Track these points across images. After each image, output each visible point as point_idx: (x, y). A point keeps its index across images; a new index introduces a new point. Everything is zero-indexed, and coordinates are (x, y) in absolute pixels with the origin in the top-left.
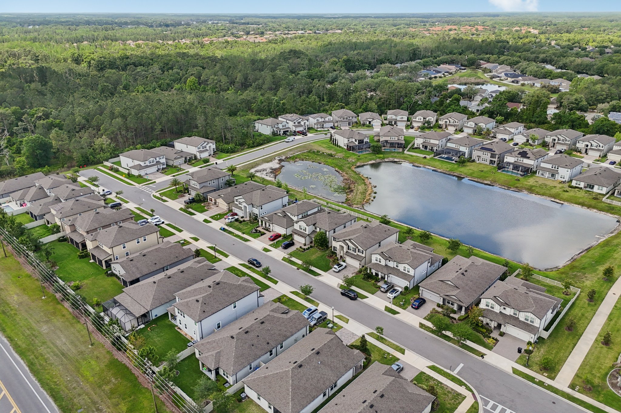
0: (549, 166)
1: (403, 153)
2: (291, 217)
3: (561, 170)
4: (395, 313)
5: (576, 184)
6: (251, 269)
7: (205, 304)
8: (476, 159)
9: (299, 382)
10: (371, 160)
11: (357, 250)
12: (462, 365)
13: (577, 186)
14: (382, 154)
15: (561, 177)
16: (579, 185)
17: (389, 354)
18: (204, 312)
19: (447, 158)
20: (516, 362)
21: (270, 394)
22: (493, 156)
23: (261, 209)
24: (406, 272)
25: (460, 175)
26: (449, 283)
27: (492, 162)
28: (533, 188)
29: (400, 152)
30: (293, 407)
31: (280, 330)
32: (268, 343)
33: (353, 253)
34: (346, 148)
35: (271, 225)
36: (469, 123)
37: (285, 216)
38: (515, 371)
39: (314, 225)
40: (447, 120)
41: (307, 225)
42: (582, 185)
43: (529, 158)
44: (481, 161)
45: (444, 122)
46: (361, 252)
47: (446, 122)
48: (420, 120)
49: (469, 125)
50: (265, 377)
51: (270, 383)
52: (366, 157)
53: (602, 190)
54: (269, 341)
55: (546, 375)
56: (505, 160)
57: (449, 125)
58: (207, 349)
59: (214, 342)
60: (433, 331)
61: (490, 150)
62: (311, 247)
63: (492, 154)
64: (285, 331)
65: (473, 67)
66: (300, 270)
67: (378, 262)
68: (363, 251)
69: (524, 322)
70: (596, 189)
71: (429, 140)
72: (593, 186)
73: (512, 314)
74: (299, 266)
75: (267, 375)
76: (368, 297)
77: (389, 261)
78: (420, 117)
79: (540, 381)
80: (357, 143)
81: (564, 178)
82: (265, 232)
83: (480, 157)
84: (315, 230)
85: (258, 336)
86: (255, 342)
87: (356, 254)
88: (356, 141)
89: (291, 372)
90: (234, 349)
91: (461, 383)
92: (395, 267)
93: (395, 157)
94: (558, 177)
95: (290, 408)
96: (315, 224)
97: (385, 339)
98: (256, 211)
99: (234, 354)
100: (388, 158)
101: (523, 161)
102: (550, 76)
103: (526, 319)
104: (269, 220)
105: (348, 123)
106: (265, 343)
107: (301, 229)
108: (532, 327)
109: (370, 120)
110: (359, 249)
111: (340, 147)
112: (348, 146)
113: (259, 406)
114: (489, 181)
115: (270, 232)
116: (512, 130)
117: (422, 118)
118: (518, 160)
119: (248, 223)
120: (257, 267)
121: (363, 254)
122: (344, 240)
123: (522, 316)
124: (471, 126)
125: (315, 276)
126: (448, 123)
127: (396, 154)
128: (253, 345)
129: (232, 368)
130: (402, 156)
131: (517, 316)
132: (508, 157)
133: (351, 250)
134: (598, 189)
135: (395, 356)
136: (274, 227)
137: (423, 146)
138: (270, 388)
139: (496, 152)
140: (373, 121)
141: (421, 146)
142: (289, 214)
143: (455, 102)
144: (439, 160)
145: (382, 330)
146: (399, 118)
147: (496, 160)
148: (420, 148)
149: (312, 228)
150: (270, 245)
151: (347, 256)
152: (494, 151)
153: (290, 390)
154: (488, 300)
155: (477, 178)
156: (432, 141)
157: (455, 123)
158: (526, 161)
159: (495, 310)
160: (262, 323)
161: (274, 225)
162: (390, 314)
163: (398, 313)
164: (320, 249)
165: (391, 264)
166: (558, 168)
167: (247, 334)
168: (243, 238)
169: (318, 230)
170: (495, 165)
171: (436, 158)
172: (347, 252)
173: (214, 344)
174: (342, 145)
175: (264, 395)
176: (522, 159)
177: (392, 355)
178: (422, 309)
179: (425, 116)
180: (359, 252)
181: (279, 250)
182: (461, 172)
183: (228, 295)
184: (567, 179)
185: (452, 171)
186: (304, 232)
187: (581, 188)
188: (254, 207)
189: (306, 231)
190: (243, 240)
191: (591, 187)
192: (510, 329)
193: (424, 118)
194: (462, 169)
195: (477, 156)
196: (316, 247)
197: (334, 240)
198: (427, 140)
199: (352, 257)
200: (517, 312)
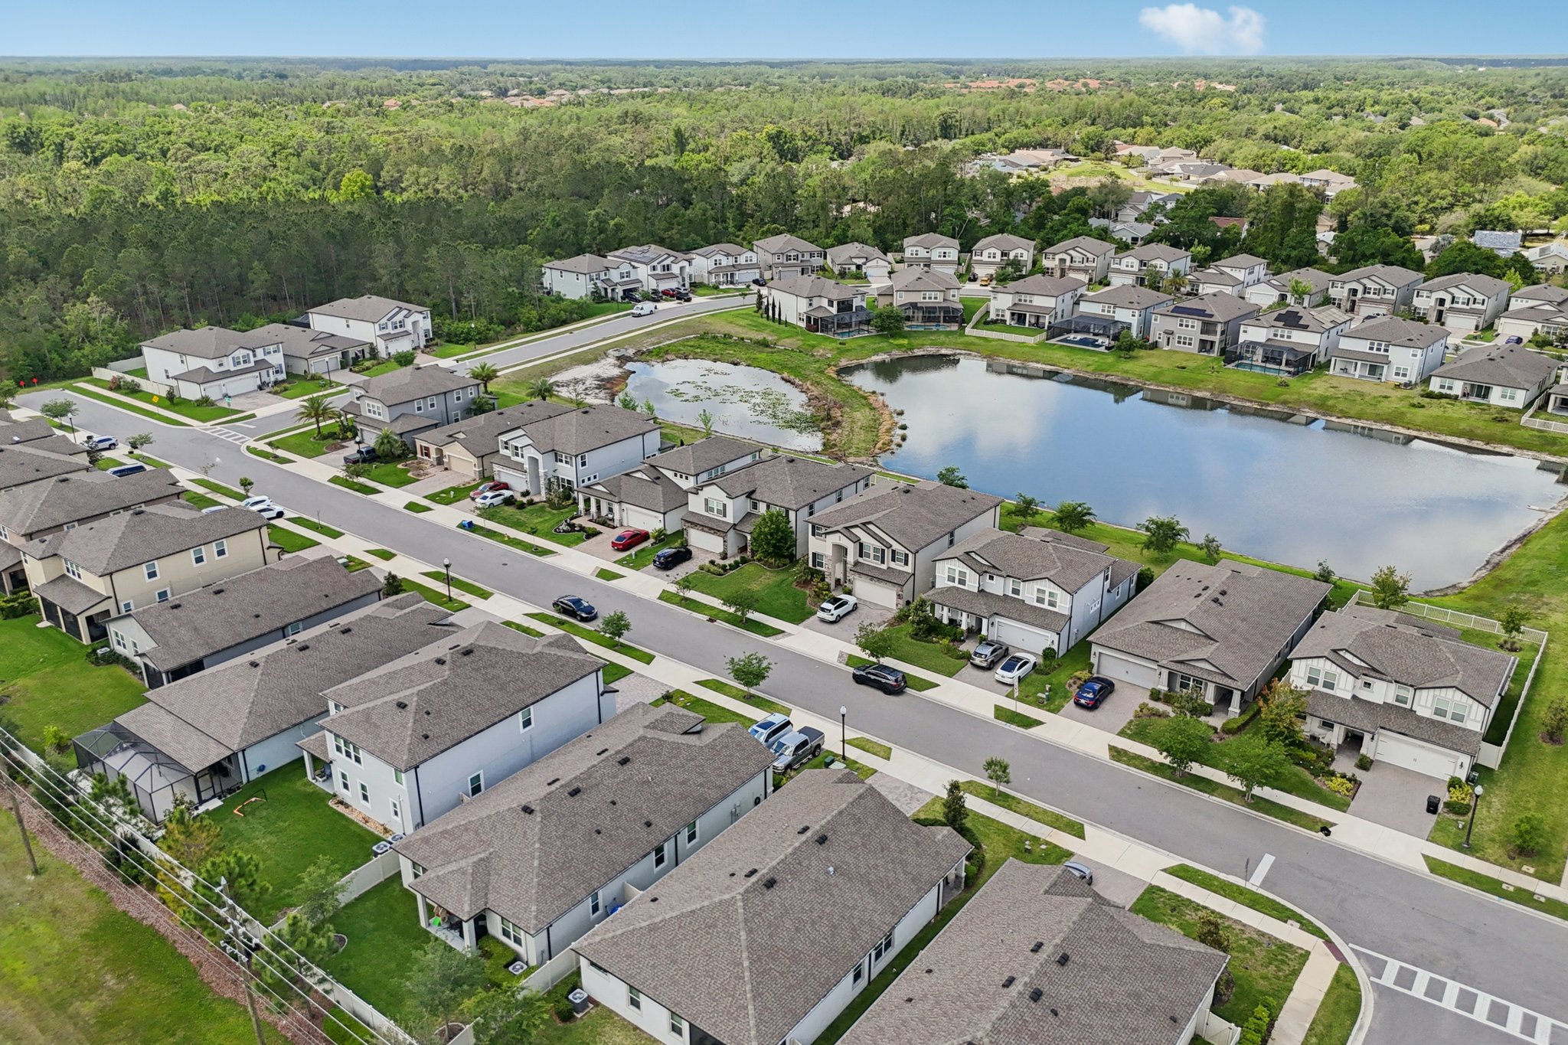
0: (1363, 346)
1: (963, 335)
2: (677, 481)
3: (1394, 353)
4: (1028, 723)
5: (1442, 387)
6: (565, 626)
7: (428, 713)
8: (1163, 341)
9: (771, 935)
10: (876, 353)
11: (888, 554)
12: (1268, 860)
13: (1444, 391)
14: (905, 337)
15: (1397, 374)
16: (1450, 388)
17: (1035, 839)
18: (426, 737)
19: (1082, 342)
20: (1431, 839)
21: (676, 983)
22: (1208, 327)
23: (584, 464)
24: (1046, 606)
25: (1125, 379)
26: (1183, 626)
27: (1205, 346)
28: (1330, 403)
29: (952, 333)
30: (760, 1022)
31: (683, 783)
32: (648, 824)
33: (877, 564)
34: (803, 325)
35: (616, 507)
36: (1124, 261)
37: (658, 478)
38: (1436, 866)
39: (749, 495)
40: (1064, 256)
41: (729, 497)
42: (1458, 388)
43: (1305, 328)
44: (1174, 345)
45: (1057, 262)
46: (900, 560)
47: (1063, 261)
48: (992, 260)
49: (1123, 267)
50: (653, 928)
51: (671, 945)
52: (862, 346)
53: (1512, 398)
54: (651, 818)
55: (1532, 870)
56: (1242, 338)
57: (1070, 268)
58: (443, 853)
59: (467, 830)
60: (1156, 768)
61: (1200, 313)
62: (744, 561)
63: (1204, 323)
64: (701, 785)
65: (1098, 154)
66: (719, 623)
67: (956, 584)
68: (907, 556)
69: (1433, 722)
70: (1496, 397)
71: (1028, 298)
72: (1488, 389)
73: (1391, 700)
74: (714, 612)
75: (657, 920)
76: (938, 685)
77: (991, 578)
78: (992, 250)
79: (1519, 890)
80: (834, 310)
81: (1404, 375)
82: (599, 528)
83: (1172, 333)
84: (754, 512)
85: (614, 803)
86: (605, 821)
87: (884, 567)
88: (831, 303)
89: (740, 904)
90: (537, 846)
91: (1284, 915)
92: (1010, 594)
93: (942, 345)
94: (1389, 375)
95: (752, 1023)
96: (753, 492)
97: (1013, 798)
98: (567, 471)
99: (536, 863)
100: (921, 346)
101: (1289, 337)
103: (1438, 712)
104: (611, 494)
105: (799, 269)
106: (639, 826)
107: (712, 510)
108: (1460, 733)
109: (859, 262)
110: (894, 552)
111: (786, 323)
112: (809, 318)
113: (636, 1028)
114: (1206, 390)
115: (614, 527)
116: (1240, 275)
117: (999, 254)
118: (1276, 335)
119: (543, 507)
120: (583, 620)
121: (906, 564)
122: (847, 528)
123: (1424, 704)
124: (1129, 269)
125: (767, 635)
126: (1068, 263)
127: (943, 338)
128: (599, 832)
129: (534, 908)
130: (962, 340)
131: (1408, 706)
132: (1250, 329)
133: (868, 555)
134: (1504, 396)
135: (1056, 846)
136: (624, 514)
137: (1013, 314)
138: (674, 962)
139: (1217, 318)
140: (868, 264)
141: (1008, 317)
142: (670, 474)
143: (1077, 215)
144: (1061, 346)
145: (1005, 769)
146: (935, 255)
147: (1217, 338)
148: (1004, 321)
149: (744, 504)
150: (619, 562)
151: (857, 576)
152: (1211, 316)
153: (746, 964)
154: (1314, 663)
155: (1174, 385)
156: (1039, 301)
157: (1086, 264)
158: (1298, 337)
159: (1338, 692)
160: (625, 761)
161: (624, 506)
162: (1014, 728)
163: (1039, 723)
164: (770, 566)
165: (997, 586)
166: (1386, 351)
167: (576, 797)
168: (532, 546)
169: (762, 508)
170: (1215, 353)
171: (1053, 341)
172: (856, 563)
173: (465, 837)
174: (792, 319)
175: (655, 988)
176: (1286, 332)
177: (1047, 843)
178: (1107, 706)
179: (1006, 248)
180: (893, 560)
181: (646, 573)
182: (1126, 372)
183: (502, 688)
184: (1412, 377)
185: (1103, 370)
186: (720, 518)
187: (1456, 398)
188: (561, 461)
189: (725, 516)
190: (532, 553)
191: (1483, 391)
192: (1387, 748)
193: (1004, 254)
194: (1129, 366)
195: (1165, 332)
196: (759, 560)
197: (813, 534)
198: (1023, 297)
199: (872, 578)
200: (1409, 693)
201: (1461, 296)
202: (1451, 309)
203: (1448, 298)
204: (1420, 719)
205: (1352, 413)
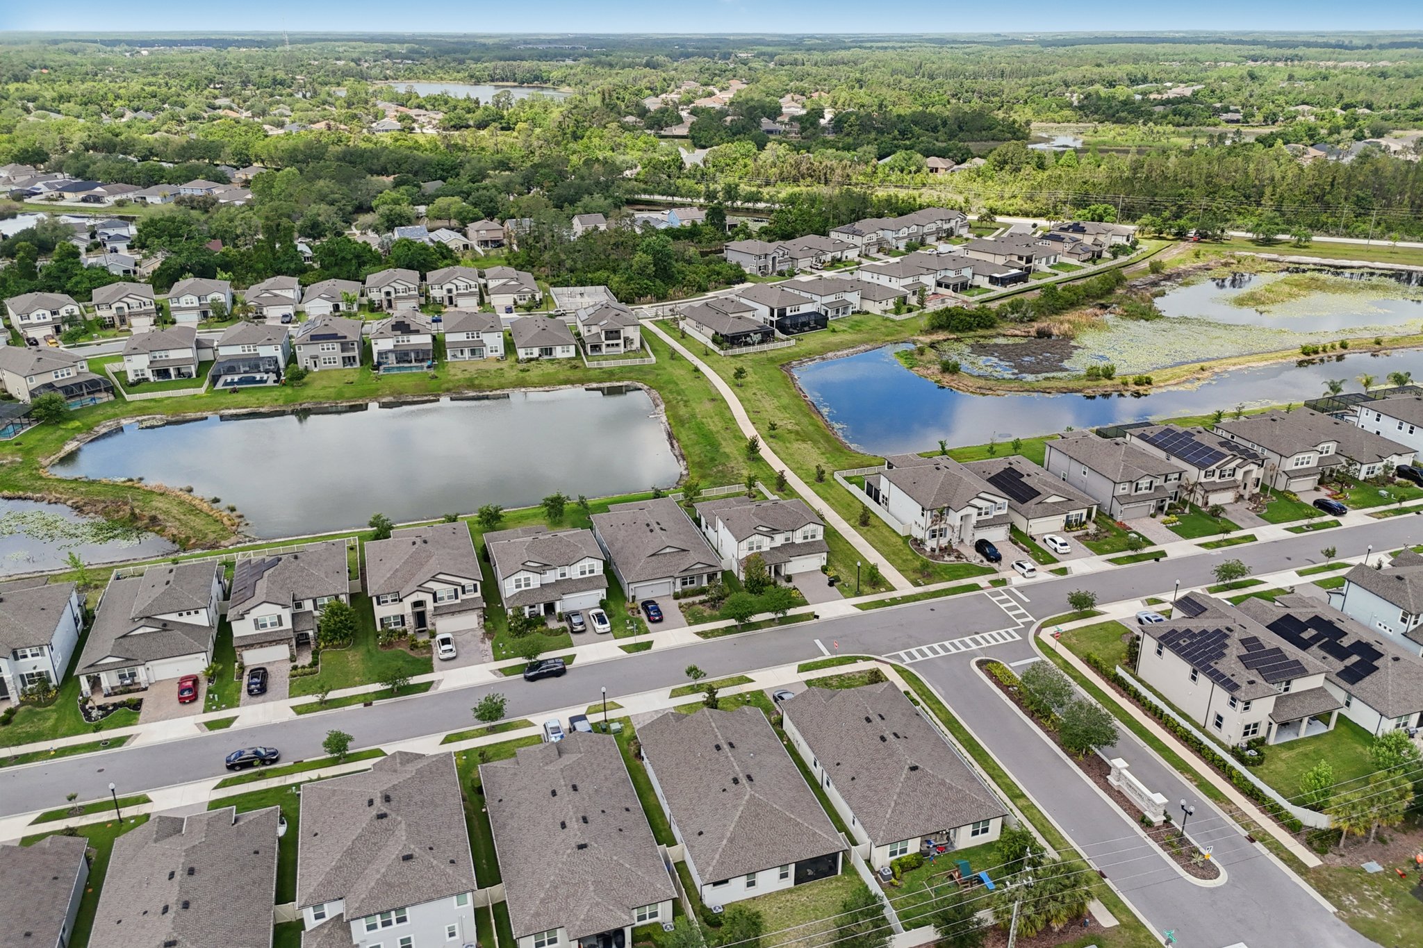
0: (462, 337)
1: (126, 402)
2: (185, 619)
4: (646, 645)
5: (524, 354)
8: (310, 364)
10: (63, 442)
11: (459, 590)
12: (817, 642)
14: (72, 419)
15: (491, 351)
16: (531, 354)
18: (452, 863)
19: (241, 381)
20: (845, 598)
22: (345, 347)
23: (52, 649)
24: (586, 575)
26: (668, 550)
27: (348, 361)
28: (476, 382)
29: (114, 402)
33: (452, 601)
35: (140, 669)
36: (183, 300)
37: (165, 625)
38: (861, 607)
39: (294, 598)
40: (121, 305)
41: (285, 607)
42: (536, 352)
43: (417, 332)
44: (321, 365)
45: (114, 311)
46: (469, 590)
47: (122, 309)
48: (42, 320)
49: (183, 304)
52: (42, 440)
53: (567, 351)
55: (884, 589)
56: (375, 349)
57: (130, 314)
59: (556, 887)
60: (728, 630)
61: (334, 337)
62: (315, 653)
63: (342, 344)
66: (375, 703)
67: (523, 588)
68: (475, 585)
69: (805, 543)
70: (559, 353)
71: (163, 354)
72: (551, 349)
73: (785, 541)
75: (728, 835)
76: (576, 655)
77: (546, 572)
78: (41, 312)
79: (890, 599)
81: (497, 351)
82: (136, 695)
83: (317, 357)
84: (299, 610)
85: (604, 811)
86: (614, 824)
87: (458, 601)
90: (615, 858)
91: (853, 660)
92: (561, 578)
94: (487, 353)
95: (826, 837)
99: (626, 866)
100: (98, 423)
101: (409, 341)
102: (162, 177)
103: (806, 538)
104: (128, 659)
106: (625, 815)
107: (264, 626)
108: (817, 543)
110: (463, 587)
115: (146, 689)
116: (286, 294)
117: (48, 314)
118: (398, 341)
121: (476, 591)
122: (420, 586)
123: (799, 537)
125: (426, 690)
126: (126, 310)
127: (109, 410)
128: (620, 831)
129: (659, 888)
130: (130, 407)
131: (793, 541)
132: (378, 342)
133: (442, 599)
134: (562, 351)
135: (752, 692)
136: (150, 672)
137: (154, 371)
139: (351, 338)
141: (149, 374)
142: (174, 616)
147: (356, 353)
148: (147, 379)
150: (208, 710)
151: (438, 617)
152: (345, 337)
153: (793, 818)
154: (750, 539)
156: (174, 355)
157: (144, 308)
158: (415, 340)
159: (764, 549)
161: (148, 664)
162: (643, 653)
163: (651, 642)
164: (339, 646)
165: (551, 576)
166: (476, 337)
167: (589, 822)
168: (95, 743)
169: (308, 605)
170: (358, 365)
171: (219, 386)
172: (435, 608)
173: (562, 891)
176: (405, 338)
177: (748, 693)
178: (666, 615)
179: (54, 307)
180: (464, 592)
181: (249, 704)
182: (313, 397)
184: (501, 351)
185: (294, 400)
186: (278, 628)
187: (537, 359)
188: (25, 657)
189: (281, 624)
190: (105, 748)
191: (548, 351)
192: (795, 566)
193: (53, 313)
194: (308, 392)
195: (312, 357)
196: (325, 647)
197: (379, 604)
198: (157, 354)
199: (453, 613)
200: (789, 534)
201: (462, 285)
202: (458, 295)
203: (454, 287)
204: (799, 545)
205: (496, 385)
